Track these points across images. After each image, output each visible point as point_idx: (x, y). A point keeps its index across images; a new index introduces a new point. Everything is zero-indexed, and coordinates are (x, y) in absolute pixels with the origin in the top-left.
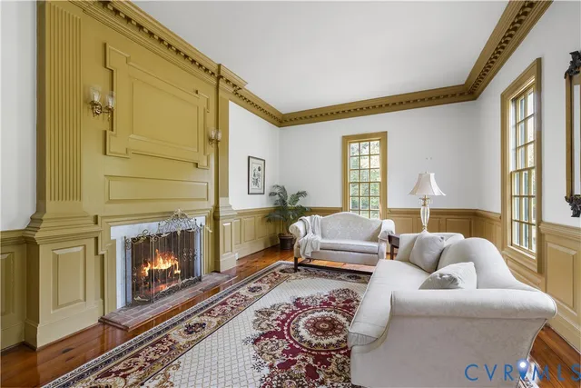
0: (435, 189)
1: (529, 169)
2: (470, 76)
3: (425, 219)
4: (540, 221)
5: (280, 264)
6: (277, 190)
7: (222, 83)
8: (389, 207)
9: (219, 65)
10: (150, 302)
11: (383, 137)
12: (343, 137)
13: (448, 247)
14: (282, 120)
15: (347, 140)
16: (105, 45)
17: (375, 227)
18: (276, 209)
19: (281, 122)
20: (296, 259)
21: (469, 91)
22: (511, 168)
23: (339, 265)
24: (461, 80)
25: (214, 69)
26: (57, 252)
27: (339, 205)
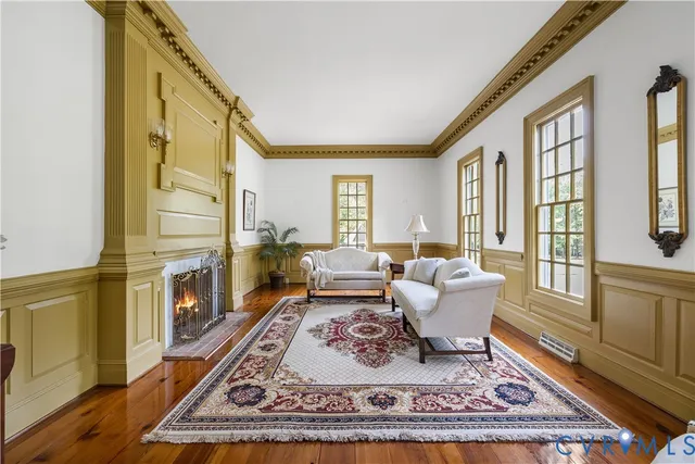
0: (424, 228)
1: (475, 215)
2: (436, 140)
3: (416, 251)
4: (482, 249)
5: (288, 300)
6: (267, 226)
7: (234, 115)
8: (374, 242)
9: (237, 98)
10: (197, 339)
11: (369, 179)
12: (334, 176)
13: (441, 266)
14: (269, 152)
15: (336, 179)
16: (159, 75)
17: (373, 258)
18: (264, 247)
19: (267, 153)
20: (309, 291)
21: (433, 150)
22: (464, 214)
23: (348, 293)
24: (429, 142)
25: (231, 100)
26: (137, 288)
27: (328, 240)
